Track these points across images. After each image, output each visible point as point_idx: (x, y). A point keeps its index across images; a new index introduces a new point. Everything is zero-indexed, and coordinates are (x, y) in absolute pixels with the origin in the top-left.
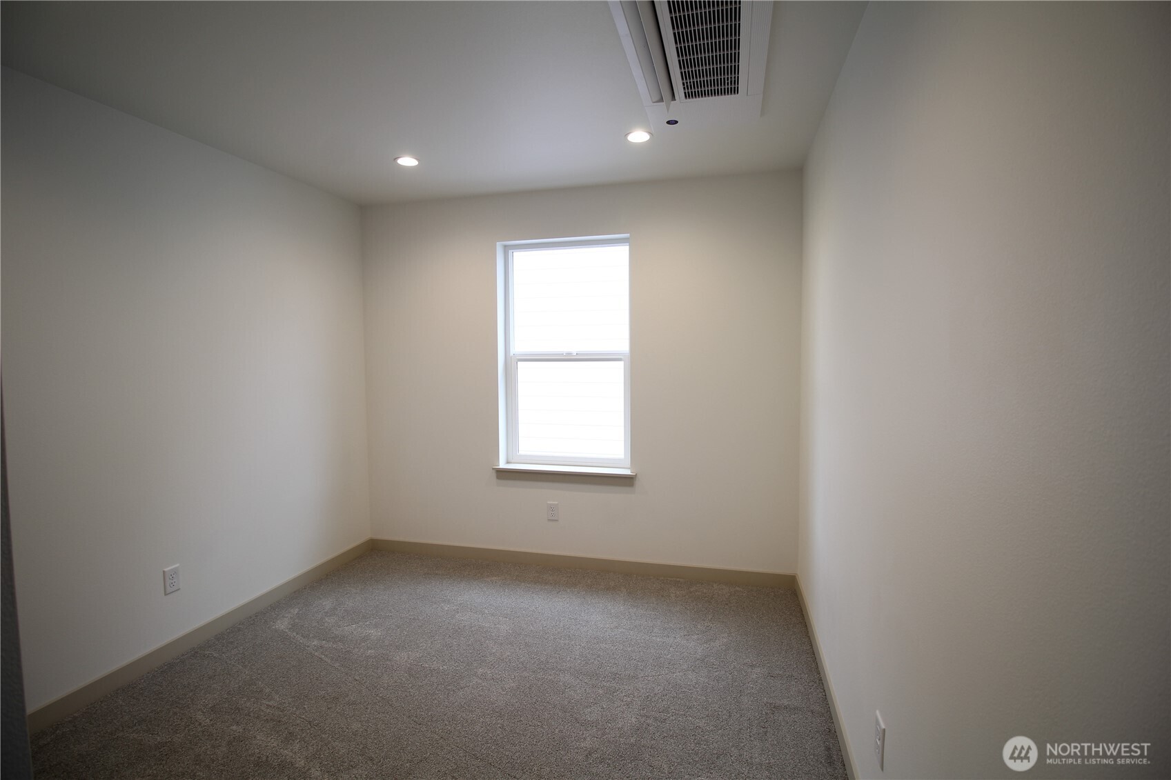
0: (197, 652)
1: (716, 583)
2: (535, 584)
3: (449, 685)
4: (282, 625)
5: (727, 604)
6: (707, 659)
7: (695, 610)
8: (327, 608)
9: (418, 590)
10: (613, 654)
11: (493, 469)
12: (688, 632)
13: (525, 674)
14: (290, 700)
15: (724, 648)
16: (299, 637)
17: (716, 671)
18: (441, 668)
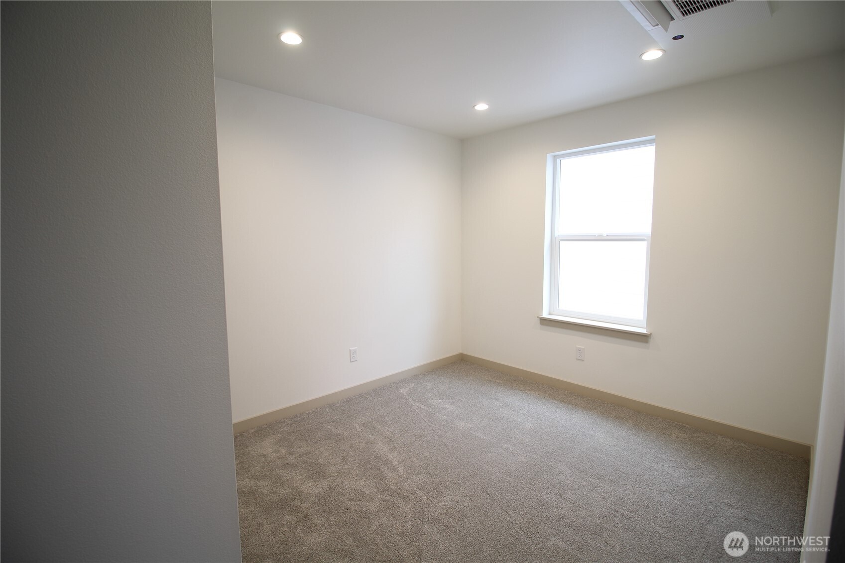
0: (363, 395)
1: (721, 435)
2: (561, 402)
3: (484, 448)
4: (404, 391)
5: (725, 454)
6: (687, 489)
7: (691, 451)
8: (429, 387)
9: (482, 389)
10: (604, 463)
11: (538, 317)
12: (677, 465)
13: (535, 456)
14: (398, 430)
15: (707, 485)
16: (411, 400)
17: (692, 500)
18: (482, 437)
